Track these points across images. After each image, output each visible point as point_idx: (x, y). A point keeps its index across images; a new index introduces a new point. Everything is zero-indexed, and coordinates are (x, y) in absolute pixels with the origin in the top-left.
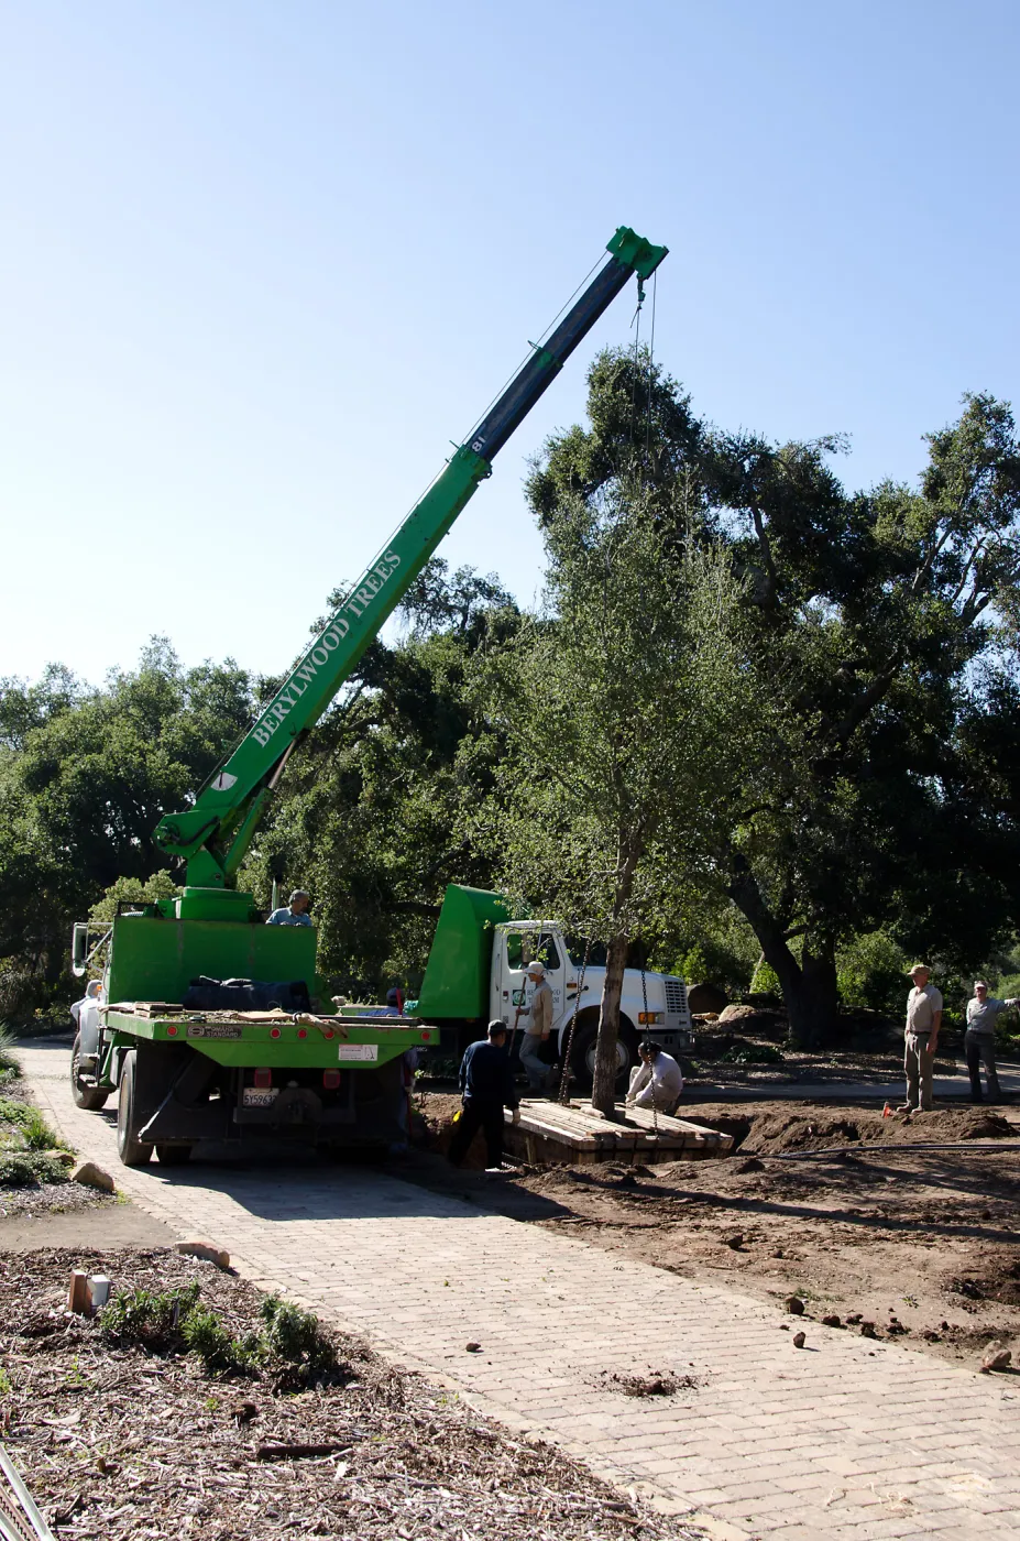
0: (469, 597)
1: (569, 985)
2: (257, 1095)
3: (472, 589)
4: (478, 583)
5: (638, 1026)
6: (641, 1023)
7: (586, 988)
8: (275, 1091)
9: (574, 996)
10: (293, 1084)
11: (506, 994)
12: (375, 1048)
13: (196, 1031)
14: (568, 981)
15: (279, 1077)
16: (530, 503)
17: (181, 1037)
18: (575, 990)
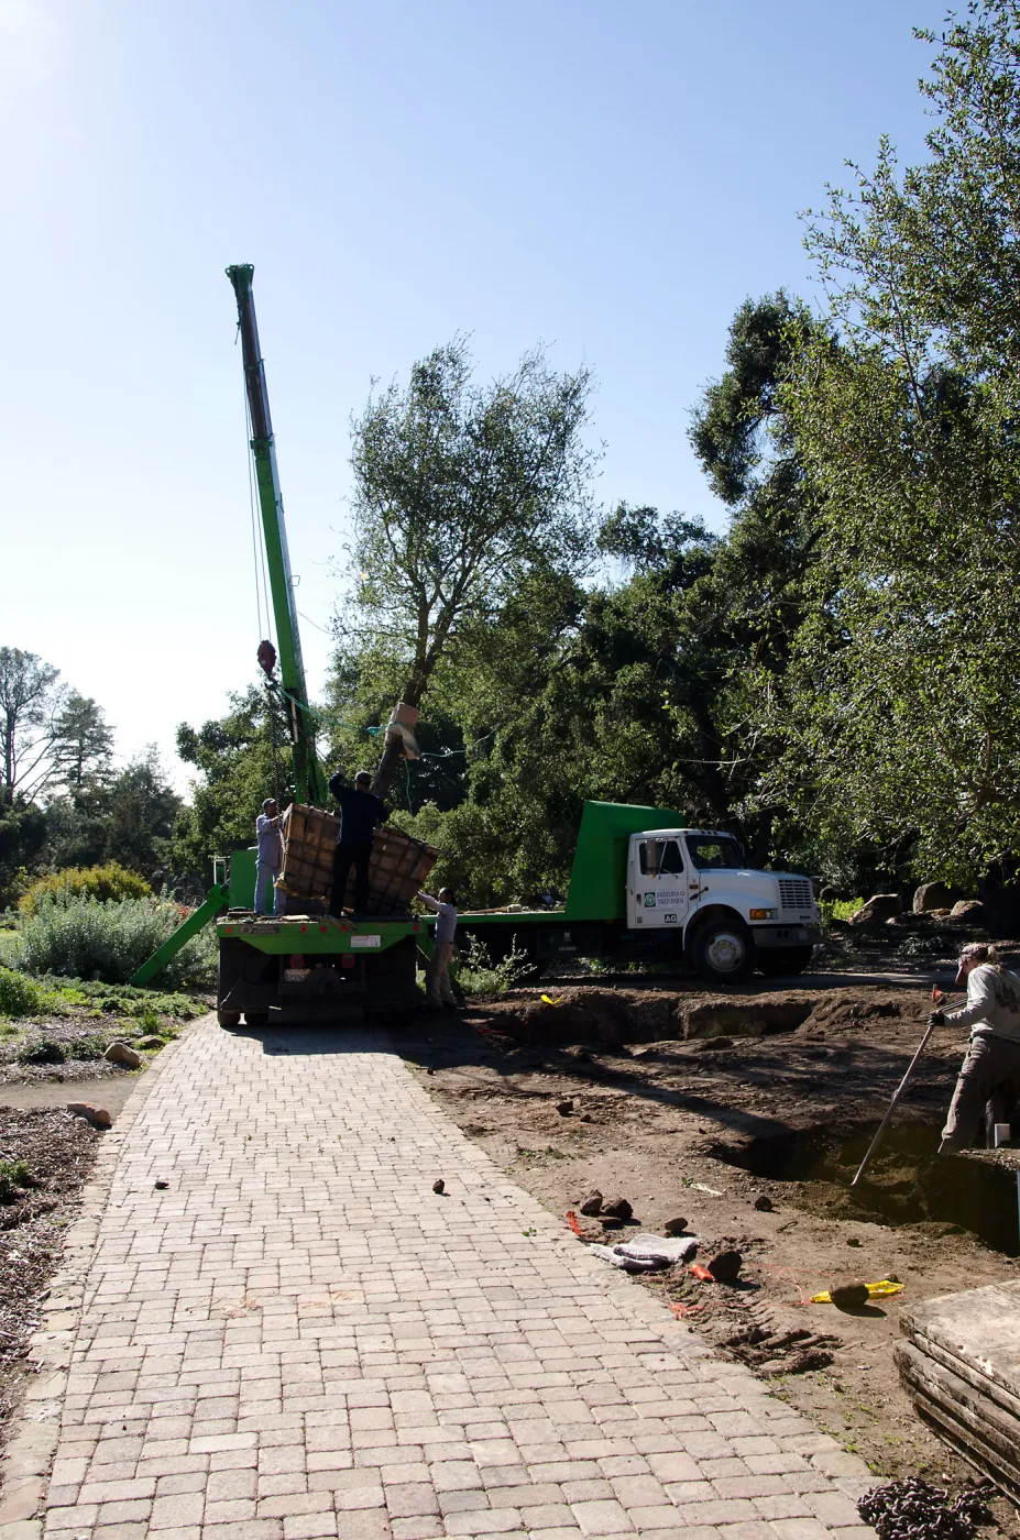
0: (679, 540)
1: (692, 887)
2: (295, 974)
3: (682, 532)
4: (686, 526)
5: (750, 922)
6: (752, 919)
7: (706, 889)
8: (308, 971)
9: (695, 896)
10: (319, 965)
11: (639, 897)
12: (378, 938)
13: (246, 930)
14: (691, 883)
15: (309, 961)
16: (696, 449)
17: (235, 935)
18: (697, 891)
